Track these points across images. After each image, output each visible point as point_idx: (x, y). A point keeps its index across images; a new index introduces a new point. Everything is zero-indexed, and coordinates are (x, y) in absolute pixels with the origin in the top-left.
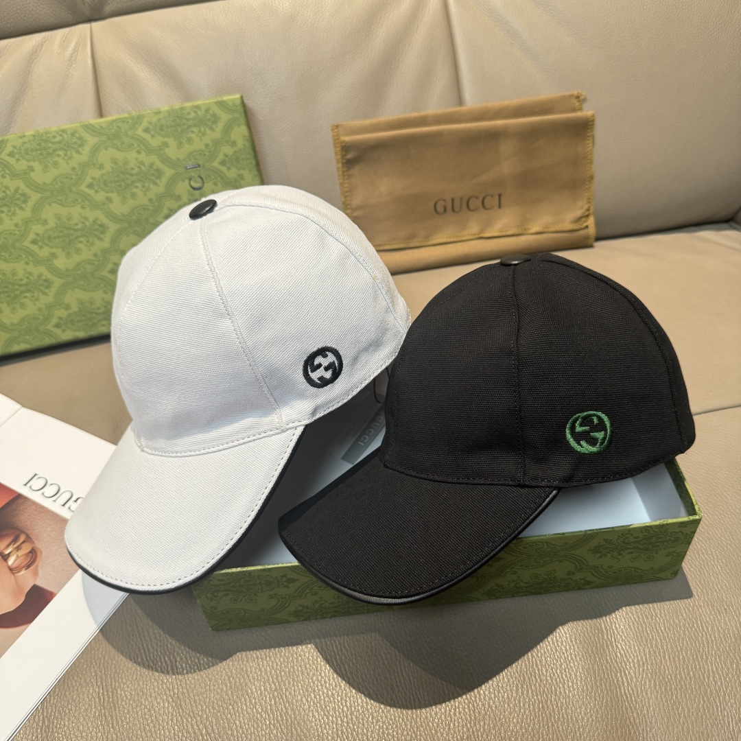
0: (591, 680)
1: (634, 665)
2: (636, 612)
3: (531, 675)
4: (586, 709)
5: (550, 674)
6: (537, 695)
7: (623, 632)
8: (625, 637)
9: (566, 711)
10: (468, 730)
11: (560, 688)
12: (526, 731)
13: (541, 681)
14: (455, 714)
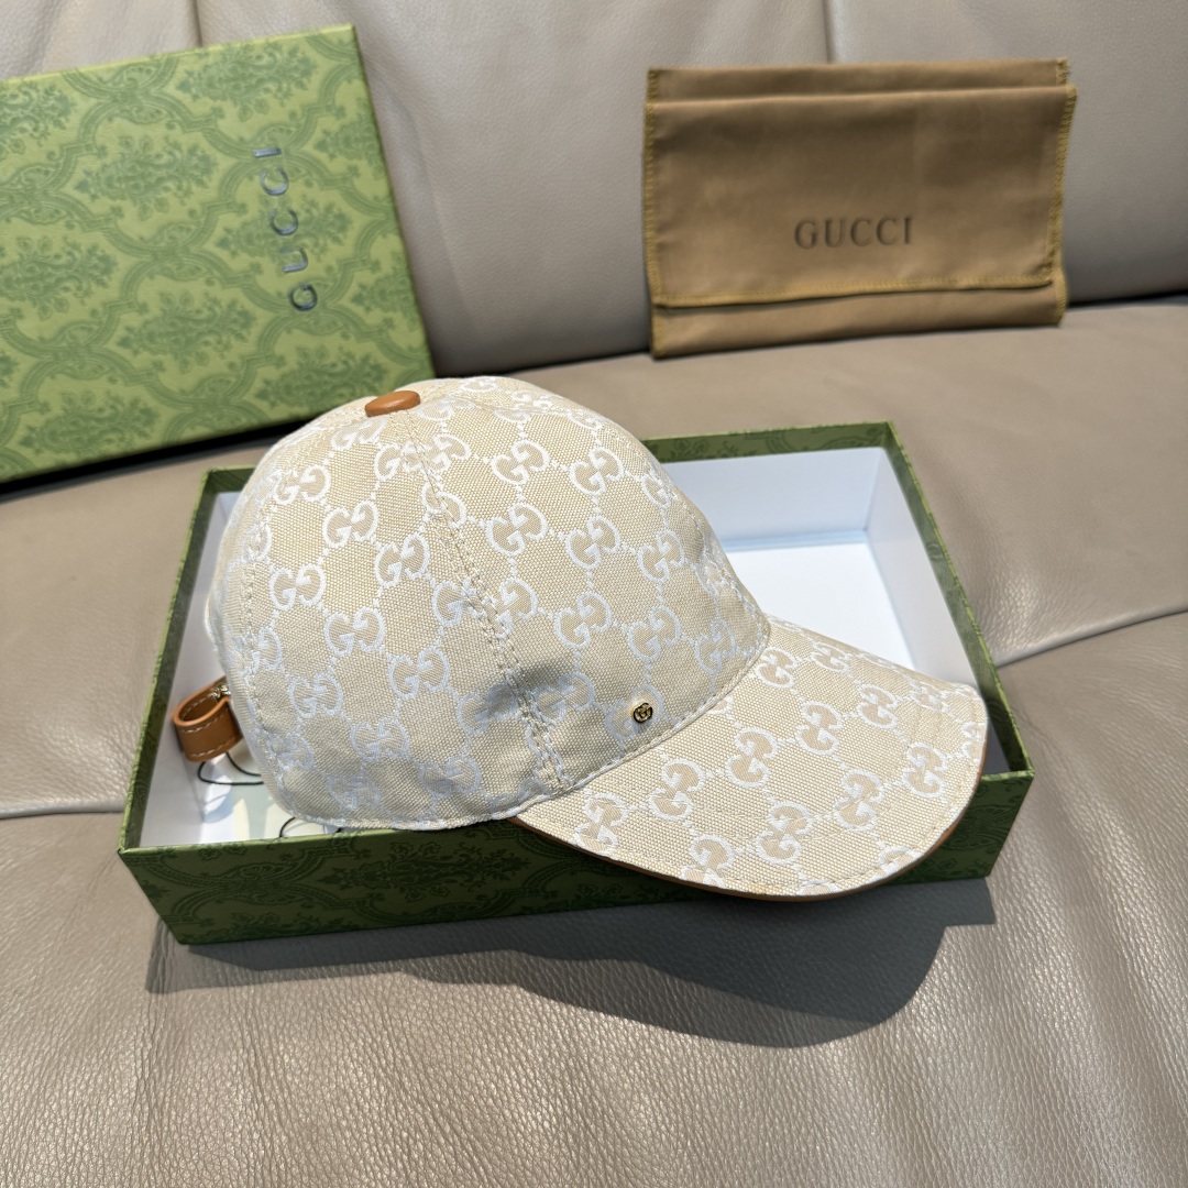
0: (1114, 1043)
1: (1182, 1018)
2: (1178, 926)
3: (1012, 1032)
4: (1109, 1090)
5: (1043, 1032)
6: (1024, 1065)
7: (1159, 961)
8: (1162, 968)
9: (1074, 1095)
10: (911, 1126)
11: (1061, 1056)
12: (1011, 1128)
13: (1029, 1042)
14: (887, 1097)
